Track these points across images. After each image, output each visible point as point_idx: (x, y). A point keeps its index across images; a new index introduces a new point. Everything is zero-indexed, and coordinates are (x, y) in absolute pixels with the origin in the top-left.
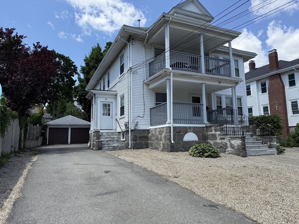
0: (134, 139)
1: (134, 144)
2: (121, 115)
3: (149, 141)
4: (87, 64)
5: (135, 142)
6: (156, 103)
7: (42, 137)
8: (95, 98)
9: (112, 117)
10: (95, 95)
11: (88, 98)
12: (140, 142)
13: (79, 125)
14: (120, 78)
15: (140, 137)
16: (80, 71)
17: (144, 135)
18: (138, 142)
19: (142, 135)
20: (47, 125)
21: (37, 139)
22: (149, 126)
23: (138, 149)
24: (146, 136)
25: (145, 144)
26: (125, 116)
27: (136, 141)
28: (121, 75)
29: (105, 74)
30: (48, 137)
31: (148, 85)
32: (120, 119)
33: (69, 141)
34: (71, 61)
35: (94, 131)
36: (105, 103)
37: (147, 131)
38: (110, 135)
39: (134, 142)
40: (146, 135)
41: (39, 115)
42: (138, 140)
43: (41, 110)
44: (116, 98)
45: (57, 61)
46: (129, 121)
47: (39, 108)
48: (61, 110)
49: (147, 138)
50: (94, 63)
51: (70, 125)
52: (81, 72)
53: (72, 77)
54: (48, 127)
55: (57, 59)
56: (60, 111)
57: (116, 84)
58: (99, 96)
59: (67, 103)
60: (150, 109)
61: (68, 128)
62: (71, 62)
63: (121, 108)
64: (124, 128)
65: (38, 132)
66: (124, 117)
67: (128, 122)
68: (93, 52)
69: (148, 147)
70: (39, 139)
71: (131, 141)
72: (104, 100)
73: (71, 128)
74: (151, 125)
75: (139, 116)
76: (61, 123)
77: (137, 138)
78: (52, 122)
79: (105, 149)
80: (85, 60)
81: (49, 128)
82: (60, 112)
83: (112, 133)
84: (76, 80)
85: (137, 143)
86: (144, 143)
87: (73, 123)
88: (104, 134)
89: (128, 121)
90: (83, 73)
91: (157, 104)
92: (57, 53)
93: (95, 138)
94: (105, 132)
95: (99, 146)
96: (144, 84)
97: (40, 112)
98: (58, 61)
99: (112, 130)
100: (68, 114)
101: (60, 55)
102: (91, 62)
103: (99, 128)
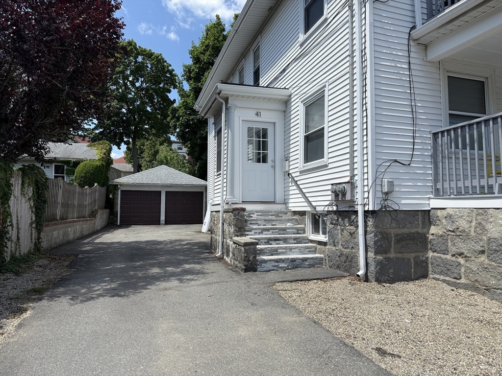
0: (381, 245)
1: (379, 263)
2: (307, 159)
3: (430, 254)
4: (197, 60)
5: (384, 255)
6: (450, 114)
7: (108, 210)
8: (226, 109)
9: (274, 167)
10: (226, 100)
11: (205, 115)
12: (399, 255)
13: (181, 186)
14: (301, 45)
15: (400, 239)
16: (183, 76)
17: (413, 231)
18: (392, 255)
19: (406, 231)
20: (117, 185)
21: (93, 214)
22: (429, 199)
23: (392, 281)
24: (418, 233)
25: (416, 263)
26: (331, 160)
27: (386, 252)
28: (306, 32)
29: (244, 57)
30: (121, 209)
31: (425, 47)
32: (301, 172)
33: (163, 218)
34: (166, 62)
35: (226, 207)
36: (255, 126)
37: (423, 217)
38: (273, 221)
39: (379, 257)
40: (420, 230)
41: (98, 163)
42: (392, 250)
43: (105, 154)
44: (285, 112)
45: (139, 62)
46: (353, 176)
47: (101, 150)
48: (149, 157)
49: (421, 241)
50: (209, 55)
51: (163, 186)
52: (185, 79)
53: (168, 94)
54: (118, 188)
55: (140, 59)
56: (148, 159)
57: (284, 70)
58: (238, 104)
59: (160, 145)
60: (435, 135)
61: (160, 192)
62: (165, 64)
63: (307, 139)
64: (323, 202)
65: (95, 201)
66: (326, 166)
67: (352, 183)
68: (207, 34)
69: (425, 276)
70: (98, 216)
71: (366, 251)
72: (251, 115)
73: (166, 192)
74: (438, 194)
75: (396, 161)
76: (145, 182)
77: (390, 243)
78: (126, 179)
79: (265, 269)
80: (191, 52)
81: (122, 191)
82: (148, 162)
83: (277, 214)
84: (175, 100)
85: (388, 259)
86: (414, 258)
87: (170, 181)
88: (254, 216)
89: (347, 179)
90: (188, 79)
91: (453, 118)
92: (140, 47)
93: (232, 230)
94: (257, 212)
95: (249, 260)
96: (412, 43)
97: (103, 158)
98: (142, 62)
99: (274, 202)
100: (161, 163)
101: (145, 51)
102: (204, 54)
103: (238, 198)
